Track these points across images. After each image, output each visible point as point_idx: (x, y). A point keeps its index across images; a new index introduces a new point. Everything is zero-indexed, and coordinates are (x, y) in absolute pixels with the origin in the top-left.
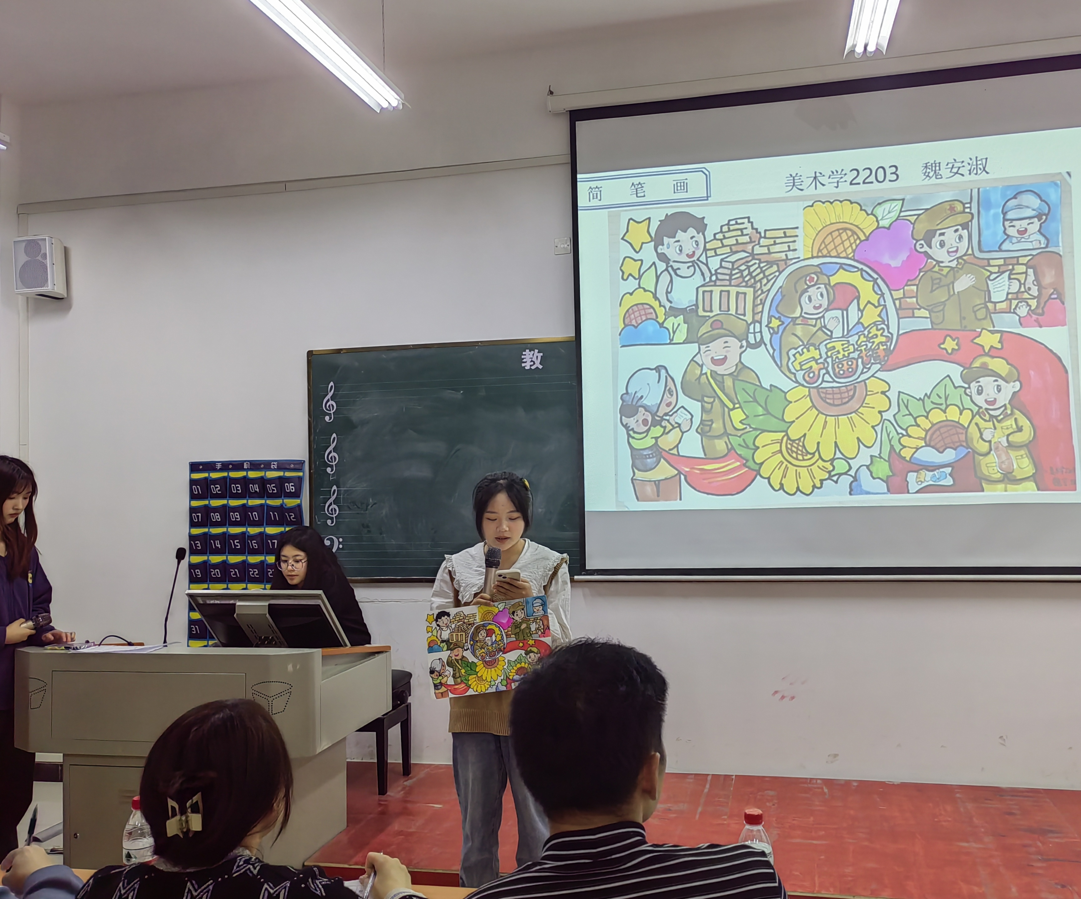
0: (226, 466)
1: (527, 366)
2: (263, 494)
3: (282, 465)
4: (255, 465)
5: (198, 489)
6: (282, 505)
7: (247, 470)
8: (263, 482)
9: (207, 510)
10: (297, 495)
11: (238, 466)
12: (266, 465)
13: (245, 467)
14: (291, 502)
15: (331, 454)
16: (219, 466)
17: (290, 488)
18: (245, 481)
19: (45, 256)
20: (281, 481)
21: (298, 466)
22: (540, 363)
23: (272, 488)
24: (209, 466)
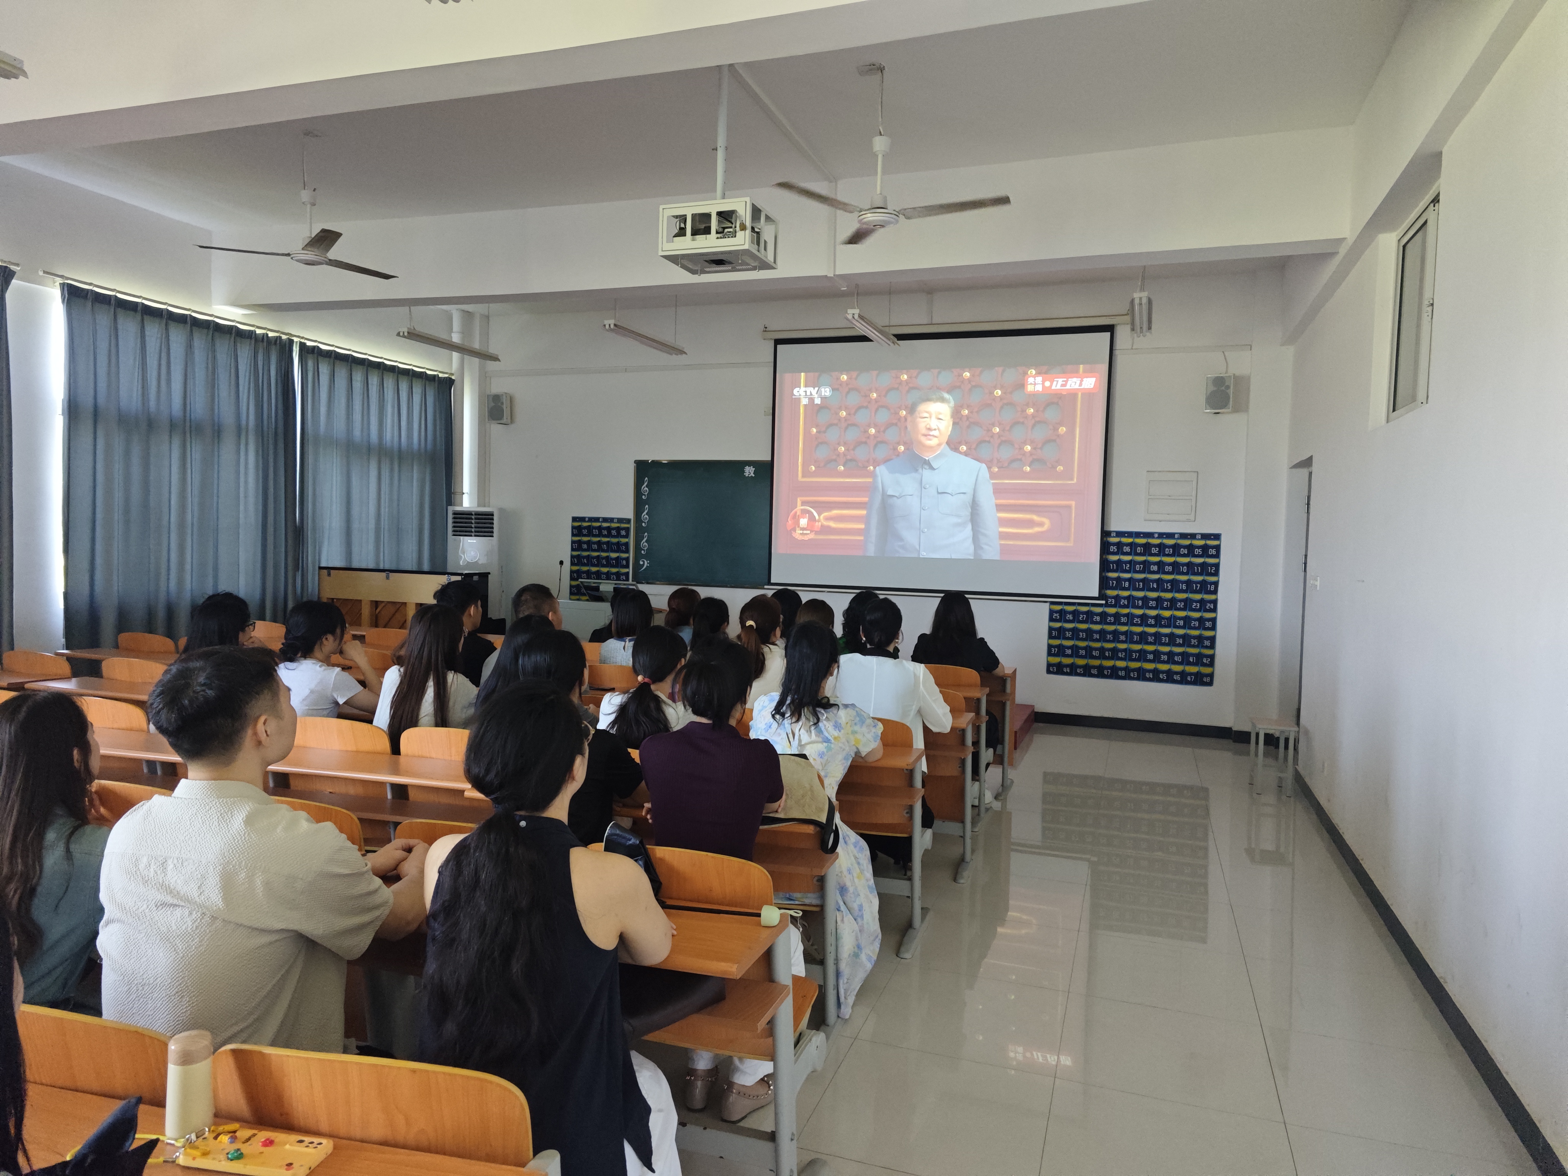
0: (591, 519)
1: (747, 474)
2: (609, 535)
3: (620, 520)
4: (605, 520)
5: (575, 532)
6: (618, 542)
7: (602, 522)
8: (609, 529)
9: (580, 542)
10: (627, 536)
11: (597, 520)
12: (611, 520)
13: (601, 520)
14: (624, 540)
15: (645, 516)
16: (587, 519)
17: (623, 533)
18: (600, 528)
19: (502, 403)
20: (618, 529)
21: (628, 521)
22: (754, 474)
23: (614, 532)
24: (582, 519)
